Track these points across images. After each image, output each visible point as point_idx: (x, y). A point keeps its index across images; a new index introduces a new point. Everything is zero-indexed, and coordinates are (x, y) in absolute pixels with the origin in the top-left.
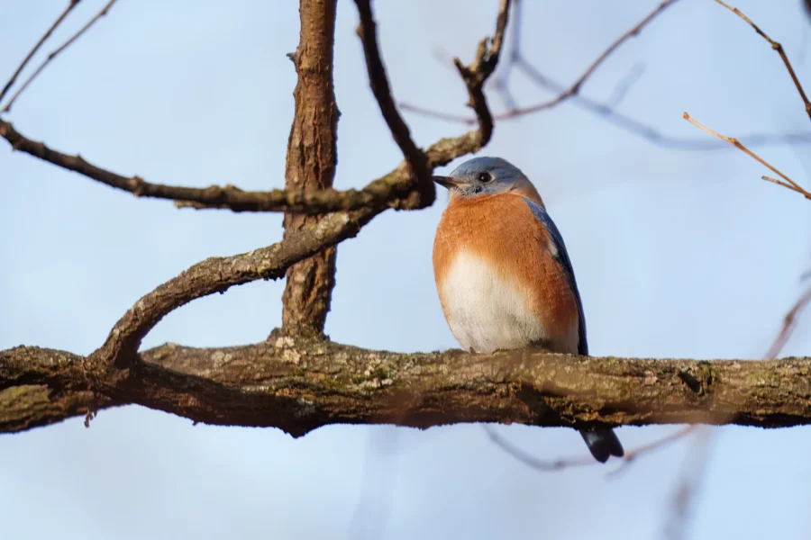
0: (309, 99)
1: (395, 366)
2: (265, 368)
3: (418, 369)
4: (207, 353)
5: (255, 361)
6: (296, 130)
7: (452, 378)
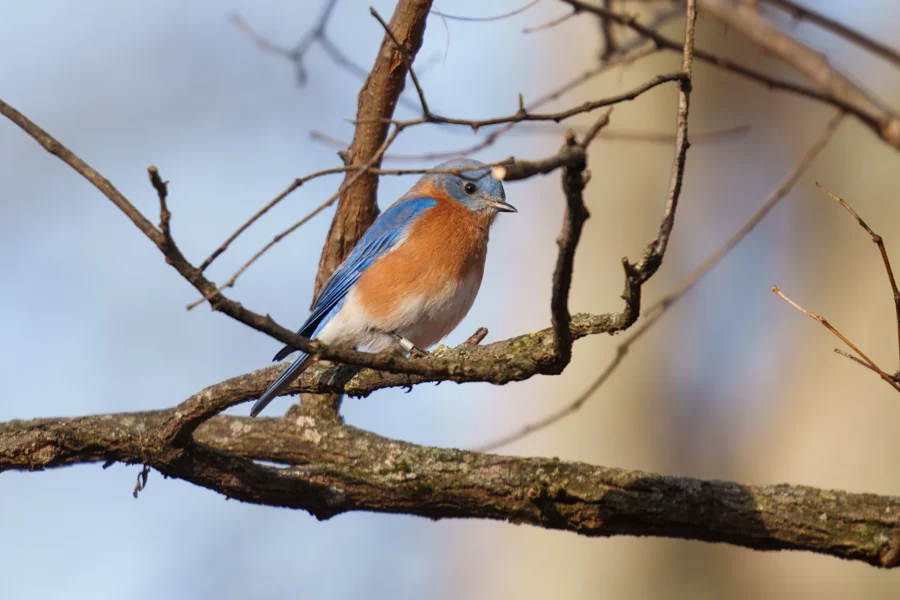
0: (355, 198)
1: (417, 459)
2: (284, 444)
3: (439, 466)
4: (225, 421)
5: (274, 436)
6: (338, 224)
7: (471, 477)
